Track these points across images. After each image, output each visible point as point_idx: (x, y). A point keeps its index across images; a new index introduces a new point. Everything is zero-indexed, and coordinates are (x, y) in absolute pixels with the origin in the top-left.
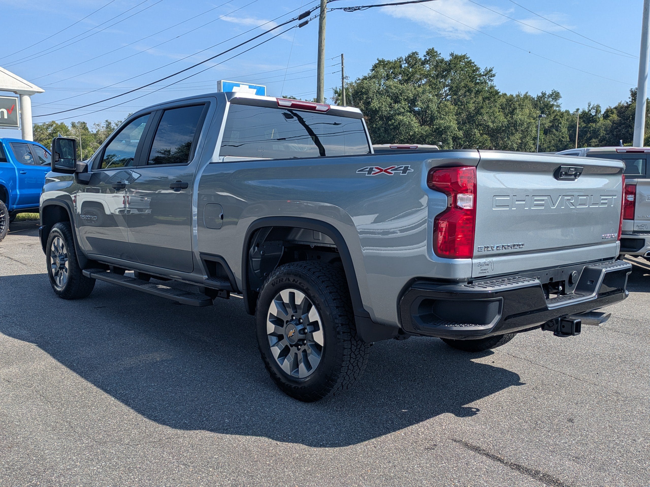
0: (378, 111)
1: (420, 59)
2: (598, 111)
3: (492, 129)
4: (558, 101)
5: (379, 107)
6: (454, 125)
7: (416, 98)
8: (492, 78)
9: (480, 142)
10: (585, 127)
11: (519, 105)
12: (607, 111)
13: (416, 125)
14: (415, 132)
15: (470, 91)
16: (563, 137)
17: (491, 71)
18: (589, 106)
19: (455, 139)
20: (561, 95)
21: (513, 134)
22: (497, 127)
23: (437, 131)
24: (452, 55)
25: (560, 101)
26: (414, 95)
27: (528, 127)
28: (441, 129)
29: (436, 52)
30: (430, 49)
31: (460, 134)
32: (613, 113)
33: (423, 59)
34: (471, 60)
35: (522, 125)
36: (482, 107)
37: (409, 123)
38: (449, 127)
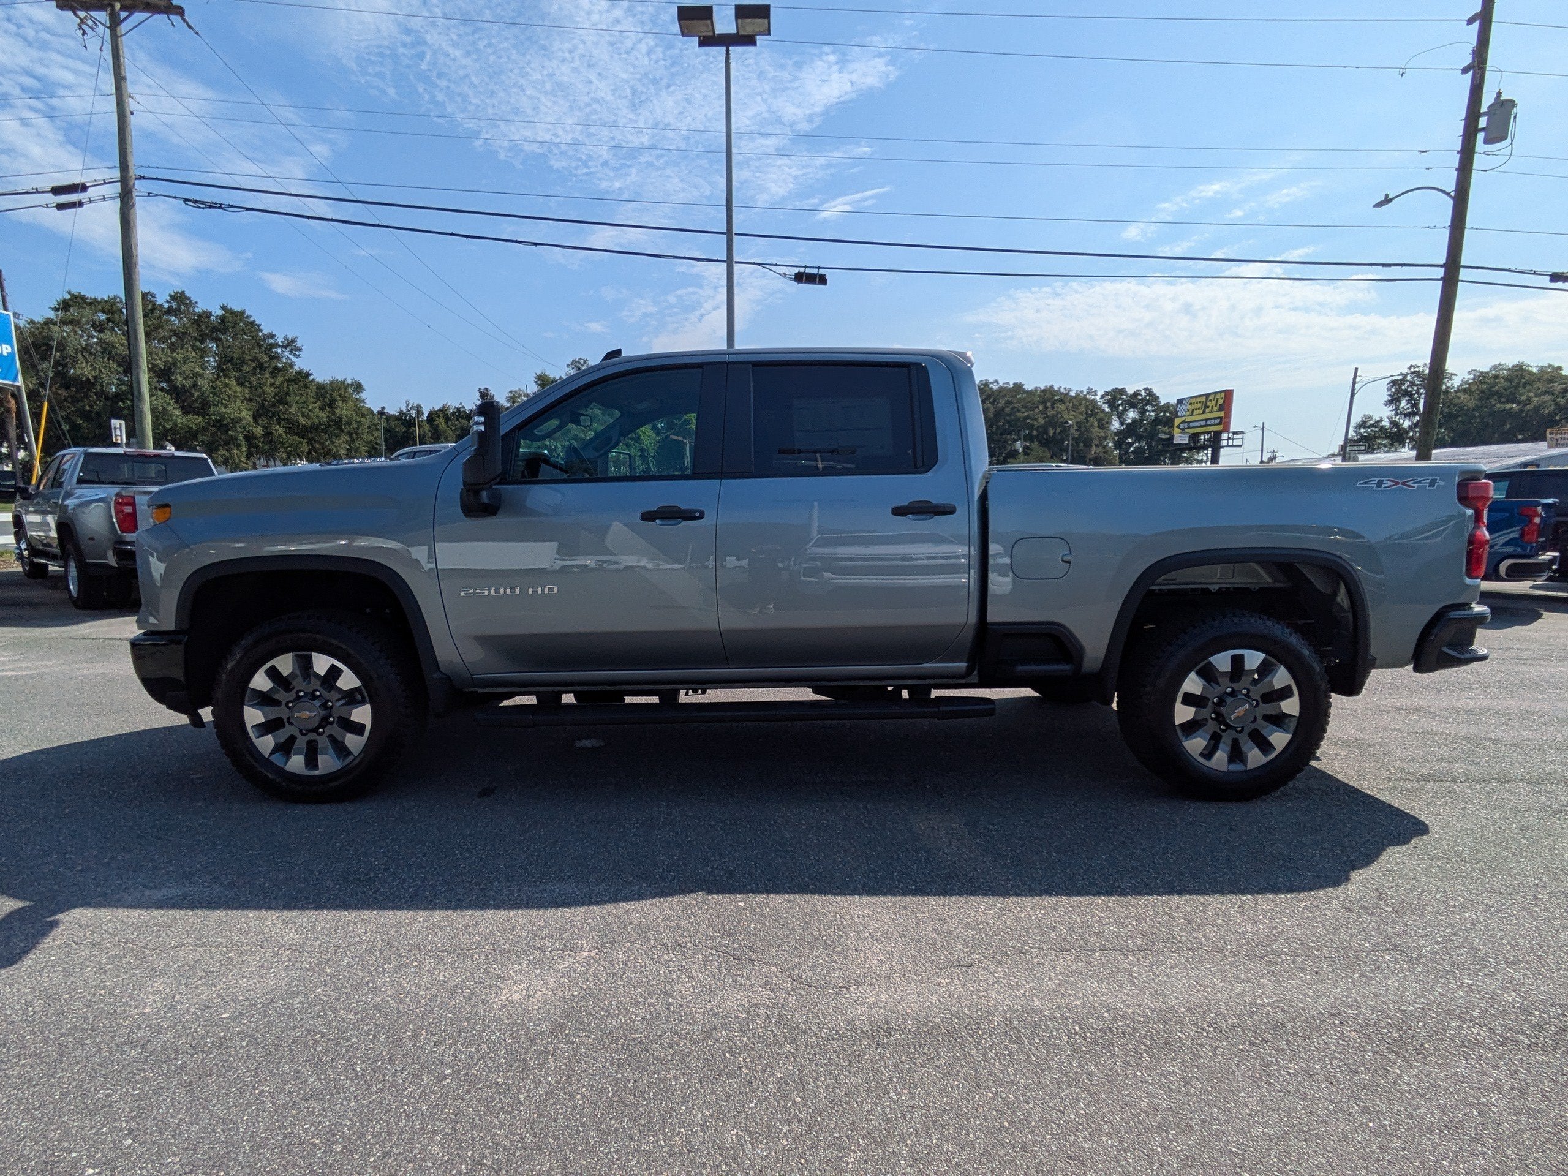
0: (93, 385)
1: (161, 306)
2: (419, 412)
3: (304, 426)
4: (361, 395)
5: (95, 378)
6: (247, 416)
7: (170, 368)
8: (297, 353)
9: (290, 445)
10: (405, 432)
11: (340, 395)
12: (431, 414)
13: (178, 412)
14: (175, 425)
15: (261, 367)
16: (377, 444)
17: (293, 341)
18: (408, 405)
19: (249, 438)
20: (365, 387)
21: (337, 436)
22: (313, 423)
23: (218, 425)
24: (224, 308)
25: (363, 395)
26: (166, 362)
27: (358, 428)
28: (225, 422)
29: (189, 299)
30: (178, 293)
31: (259, 430)
32: (439, 417)
33: (166, 306)
34: (254, 321)
35: (349, 423)
36: (287, 394)
37: (164, 409)
38: (240, 420)
